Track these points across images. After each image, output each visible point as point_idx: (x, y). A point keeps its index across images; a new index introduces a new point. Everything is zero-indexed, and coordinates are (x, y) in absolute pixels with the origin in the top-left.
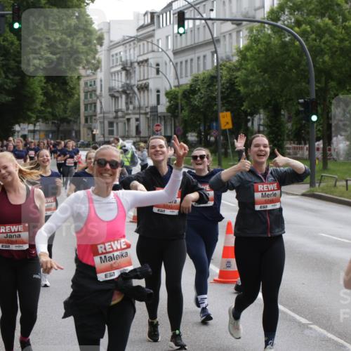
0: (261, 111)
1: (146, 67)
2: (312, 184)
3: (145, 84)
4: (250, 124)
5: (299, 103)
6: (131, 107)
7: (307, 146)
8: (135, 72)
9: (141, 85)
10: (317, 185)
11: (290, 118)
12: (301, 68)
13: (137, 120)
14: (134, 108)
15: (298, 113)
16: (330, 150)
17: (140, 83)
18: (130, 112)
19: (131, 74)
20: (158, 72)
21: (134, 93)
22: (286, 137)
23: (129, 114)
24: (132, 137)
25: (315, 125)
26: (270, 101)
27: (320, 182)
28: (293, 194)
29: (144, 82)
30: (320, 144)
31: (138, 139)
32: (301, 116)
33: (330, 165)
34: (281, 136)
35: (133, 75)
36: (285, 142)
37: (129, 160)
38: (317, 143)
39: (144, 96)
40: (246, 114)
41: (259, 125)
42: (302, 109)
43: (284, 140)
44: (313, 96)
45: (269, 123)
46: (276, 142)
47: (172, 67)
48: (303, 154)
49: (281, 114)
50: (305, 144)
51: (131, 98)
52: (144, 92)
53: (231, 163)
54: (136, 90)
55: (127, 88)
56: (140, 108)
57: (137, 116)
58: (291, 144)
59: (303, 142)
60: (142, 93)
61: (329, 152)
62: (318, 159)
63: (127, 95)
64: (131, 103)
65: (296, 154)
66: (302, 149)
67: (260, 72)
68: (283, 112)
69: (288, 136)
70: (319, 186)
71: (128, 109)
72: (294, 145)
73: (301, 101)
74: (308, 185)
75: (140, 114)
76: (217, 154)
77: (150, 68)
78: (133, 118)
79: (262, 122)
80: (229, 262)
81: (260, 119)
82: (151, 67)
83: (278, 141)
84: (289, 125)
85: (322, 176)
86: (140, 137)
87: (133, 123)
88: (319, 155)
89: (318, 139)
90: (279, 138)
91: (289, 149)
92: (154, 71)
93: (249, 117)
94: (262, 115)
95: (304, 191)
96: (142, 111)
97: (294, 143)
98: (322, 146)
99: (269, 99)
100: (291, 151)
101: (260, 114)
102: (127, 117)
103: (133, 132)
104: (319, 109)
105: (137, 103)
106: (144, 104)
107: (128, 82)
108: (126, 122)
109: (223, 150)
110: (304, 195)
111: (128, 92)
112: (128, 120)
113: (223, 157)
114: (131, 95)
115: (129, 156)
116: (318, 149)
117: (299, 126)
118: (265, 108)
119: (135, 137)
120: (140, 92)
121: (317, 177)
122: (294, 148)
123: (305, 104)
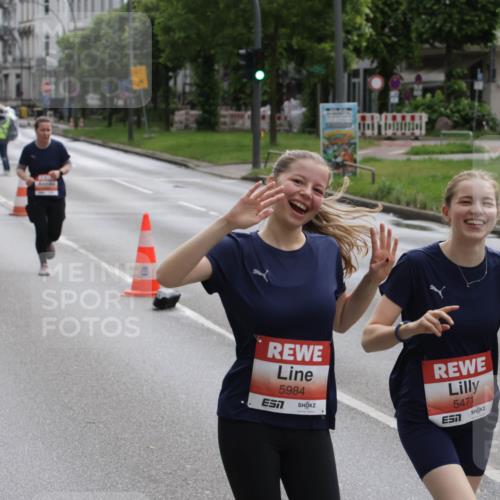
0: (188, 65)
1: (30, 5)
2: (256, 164)
3: (30, 27)
4: (171, 83)
5: (238, 54)
6: (10, 58)
7: (249, 113)
8: (15, 10)
9: (24, 29)
10: (262, 165)
11: (226, 75)
12: (242, 6)
13: (18, 76)
14: (14, 60)
15: (237, 68)
16: (279, 118)
17: (23, 25)
18: (8, 65)
19: (9, 13)
20: (47, 10)
21: (14, 39)
22: (220, 101)
23: (6, 68)
24: (11, 99)
25: (260, 85)
26: (199, 51)
27: (266, 162)
28: (230, 178)
29: (28, 24)
30: (266, 110)
31: (19, 103)
32: (241, 72)
33: (281, 139)
34: (214, 99)
35: (12, 15)
36: (219, 108)
37: (6, 131)
38: (262, 109)
39: (28, 44)
40: (168, 69)
41: (185, 84)
42: (242, 63)
43: (218, 105)
44: (258, 45)
45: (198, 81)
46: (207, 107)
47: (67, 5)
48: (243, 124)
49: (214, 70)
50: (246, 110)
51: (10, 47)
52: (28, 38)
53: (146, 136)
54: (16, 35)
55: (5, 33)
56: (22, 60)
57: (18, 71)
58: (227, 110)
59: (243, 108)
60: (25, 39)
61: (278, 122)
62: (264, 130)
63: (5, 43)
64: (10, 53)
65: (233, 123)
66: (242, 117)
67: (186, 13)
68: (216, 67)
69: (224, 99)
70: (265, 166)
71: (5, 61)
72: (231, 112)
73: (242, 52)
74: (250, 166)
75: (22, 68)
76: (127, 123)
77: (36, 6)
78: (12, 73)
79: (188, 81)
80: (145, 269)
81: (185, 76)
82: (38, 3)
83: (210, 106)
84: (225, 85)
85: (269, 154)
86: (22, 100)
87: (13, 81)
88: (265, 125)
89: (264, 104)
90: (211, 101)
91: (224, 116)
92: (41, 9)
93: (171, 74)
94: (188, 72)
95: (244, 174)
96: (26, 65)
97: (231, 109)
98: (269, 113)
99: (198, 48)
100: (227, 120)
101: (186, 69)
102: (5, 72)
103: (13, 93)
104: (266, 63)
105: (17, 53)
106: (28, 55)
107: (6, 24)
108: (3, 79)
109: (135, 118)
110: (245, 179)
111: (6, 38)
112: (6, 76)
113: (134, 127)
114: (10, 42)
115: (6, 126)
116: (264, 117)
117: (238, 86)
118: (193, 60)
119: (16, 100)
120: (22, 39)
121: (263, 155)
122: (232, 116)
123: (247, 57)
